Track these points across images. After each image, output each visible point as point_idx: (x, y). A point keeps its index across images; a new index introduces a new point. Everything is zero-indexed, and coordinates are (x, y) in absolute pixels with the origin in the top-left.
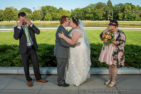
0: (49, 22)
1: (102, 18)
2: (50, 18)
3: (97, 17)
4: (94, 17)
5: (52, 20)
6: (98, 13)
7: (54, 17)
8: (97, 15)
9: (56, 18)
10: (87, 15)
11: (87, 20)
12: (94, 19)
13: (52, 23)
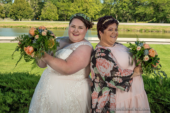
4: (155, 15)
8: (163, 10)
9: (67, 16)
10: (140, 10)
11: (139, 21)
12: (155, 19)
13: (58, 27)
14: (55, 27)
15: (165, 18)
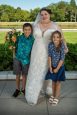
0: (6, 23)
1: (64, 19)
2: (7, 18)
3: (58, 18)
4: (55, 18)
5: (9, 21)
6: (59, 13)
7: (11, 18)
8: (59, 16)
9: (13, 19)
12: (55, 20)
13: (10, 24)
14: (8, 25)
15: (60, 19)
